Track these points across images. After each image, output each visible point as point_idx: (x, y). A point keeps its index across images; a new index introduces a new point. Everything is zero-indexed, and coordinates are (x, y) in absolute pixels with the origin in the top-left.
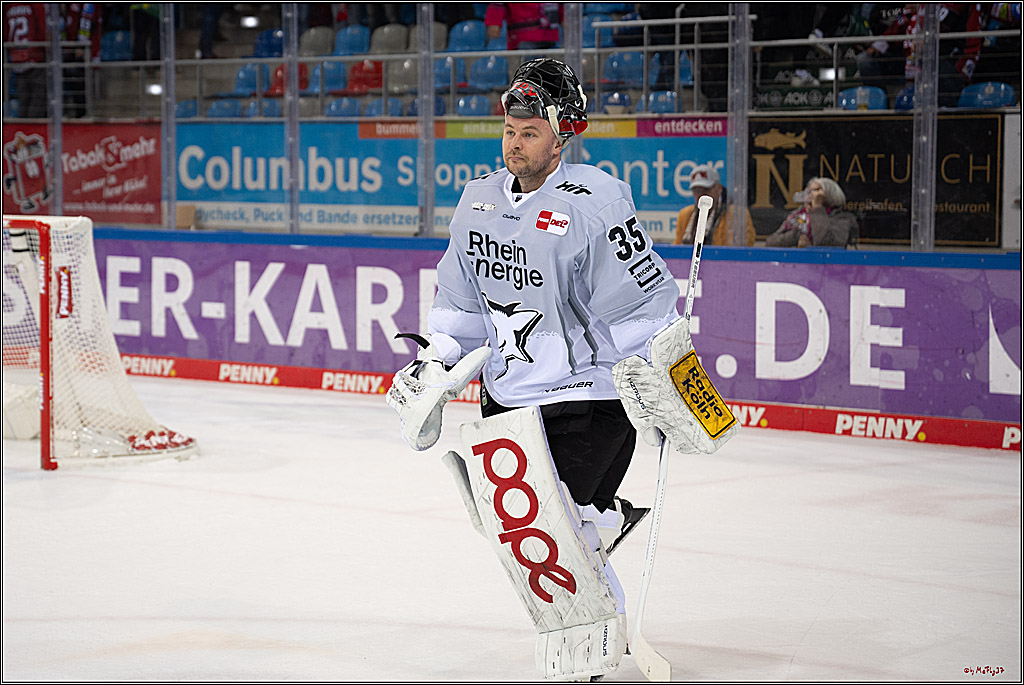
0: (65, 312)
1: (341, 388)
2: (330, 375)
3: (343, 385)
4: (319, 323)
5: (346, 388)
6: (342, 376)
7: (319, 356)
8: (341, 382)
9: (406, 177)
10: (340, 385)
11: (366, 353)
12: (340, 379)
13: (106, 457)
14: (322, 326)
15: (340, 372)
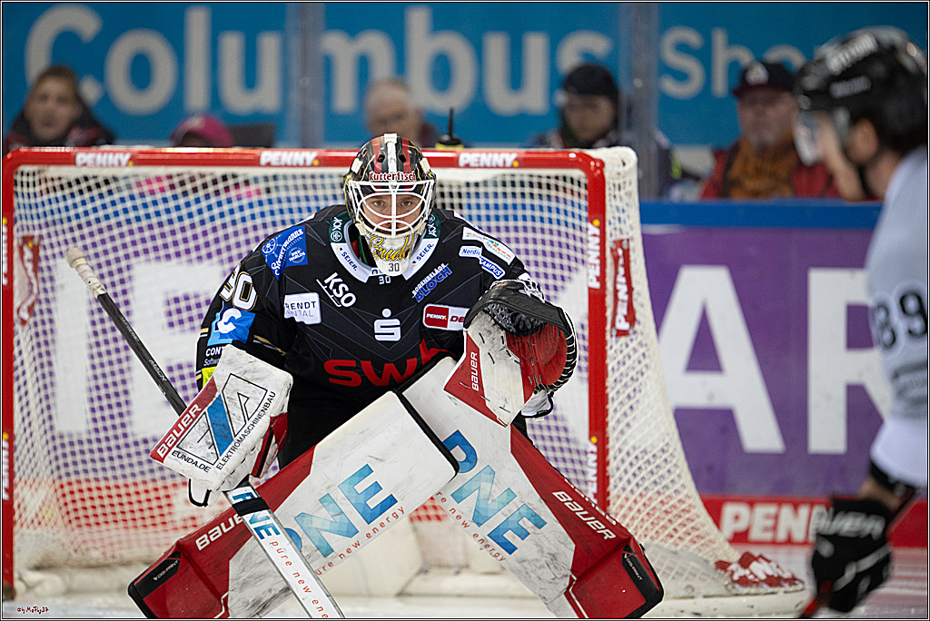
0: (623, 325)
1: (768, 536)
2: (742, 509)
3: (775, 528)
4: (711, 396)
5: (782, 536)
6: (772, 509)
7: (710, 468)
8: (770, 523)
9: (681, 76)
10: (766, 529)
11: (832, 458)
12: (767, 517)
13: (692, 597)
14: (719, 402)
15: (767, 501)
